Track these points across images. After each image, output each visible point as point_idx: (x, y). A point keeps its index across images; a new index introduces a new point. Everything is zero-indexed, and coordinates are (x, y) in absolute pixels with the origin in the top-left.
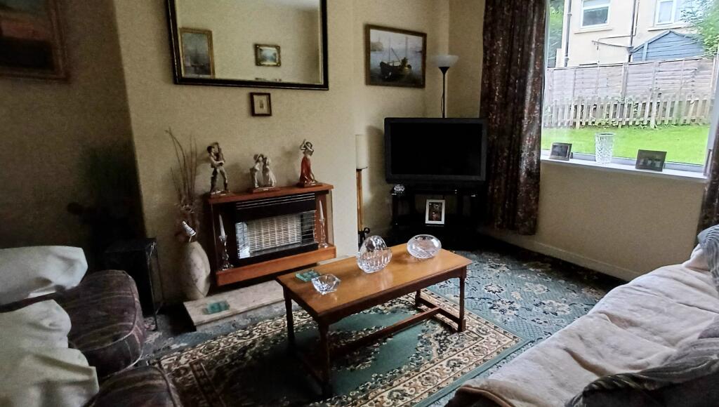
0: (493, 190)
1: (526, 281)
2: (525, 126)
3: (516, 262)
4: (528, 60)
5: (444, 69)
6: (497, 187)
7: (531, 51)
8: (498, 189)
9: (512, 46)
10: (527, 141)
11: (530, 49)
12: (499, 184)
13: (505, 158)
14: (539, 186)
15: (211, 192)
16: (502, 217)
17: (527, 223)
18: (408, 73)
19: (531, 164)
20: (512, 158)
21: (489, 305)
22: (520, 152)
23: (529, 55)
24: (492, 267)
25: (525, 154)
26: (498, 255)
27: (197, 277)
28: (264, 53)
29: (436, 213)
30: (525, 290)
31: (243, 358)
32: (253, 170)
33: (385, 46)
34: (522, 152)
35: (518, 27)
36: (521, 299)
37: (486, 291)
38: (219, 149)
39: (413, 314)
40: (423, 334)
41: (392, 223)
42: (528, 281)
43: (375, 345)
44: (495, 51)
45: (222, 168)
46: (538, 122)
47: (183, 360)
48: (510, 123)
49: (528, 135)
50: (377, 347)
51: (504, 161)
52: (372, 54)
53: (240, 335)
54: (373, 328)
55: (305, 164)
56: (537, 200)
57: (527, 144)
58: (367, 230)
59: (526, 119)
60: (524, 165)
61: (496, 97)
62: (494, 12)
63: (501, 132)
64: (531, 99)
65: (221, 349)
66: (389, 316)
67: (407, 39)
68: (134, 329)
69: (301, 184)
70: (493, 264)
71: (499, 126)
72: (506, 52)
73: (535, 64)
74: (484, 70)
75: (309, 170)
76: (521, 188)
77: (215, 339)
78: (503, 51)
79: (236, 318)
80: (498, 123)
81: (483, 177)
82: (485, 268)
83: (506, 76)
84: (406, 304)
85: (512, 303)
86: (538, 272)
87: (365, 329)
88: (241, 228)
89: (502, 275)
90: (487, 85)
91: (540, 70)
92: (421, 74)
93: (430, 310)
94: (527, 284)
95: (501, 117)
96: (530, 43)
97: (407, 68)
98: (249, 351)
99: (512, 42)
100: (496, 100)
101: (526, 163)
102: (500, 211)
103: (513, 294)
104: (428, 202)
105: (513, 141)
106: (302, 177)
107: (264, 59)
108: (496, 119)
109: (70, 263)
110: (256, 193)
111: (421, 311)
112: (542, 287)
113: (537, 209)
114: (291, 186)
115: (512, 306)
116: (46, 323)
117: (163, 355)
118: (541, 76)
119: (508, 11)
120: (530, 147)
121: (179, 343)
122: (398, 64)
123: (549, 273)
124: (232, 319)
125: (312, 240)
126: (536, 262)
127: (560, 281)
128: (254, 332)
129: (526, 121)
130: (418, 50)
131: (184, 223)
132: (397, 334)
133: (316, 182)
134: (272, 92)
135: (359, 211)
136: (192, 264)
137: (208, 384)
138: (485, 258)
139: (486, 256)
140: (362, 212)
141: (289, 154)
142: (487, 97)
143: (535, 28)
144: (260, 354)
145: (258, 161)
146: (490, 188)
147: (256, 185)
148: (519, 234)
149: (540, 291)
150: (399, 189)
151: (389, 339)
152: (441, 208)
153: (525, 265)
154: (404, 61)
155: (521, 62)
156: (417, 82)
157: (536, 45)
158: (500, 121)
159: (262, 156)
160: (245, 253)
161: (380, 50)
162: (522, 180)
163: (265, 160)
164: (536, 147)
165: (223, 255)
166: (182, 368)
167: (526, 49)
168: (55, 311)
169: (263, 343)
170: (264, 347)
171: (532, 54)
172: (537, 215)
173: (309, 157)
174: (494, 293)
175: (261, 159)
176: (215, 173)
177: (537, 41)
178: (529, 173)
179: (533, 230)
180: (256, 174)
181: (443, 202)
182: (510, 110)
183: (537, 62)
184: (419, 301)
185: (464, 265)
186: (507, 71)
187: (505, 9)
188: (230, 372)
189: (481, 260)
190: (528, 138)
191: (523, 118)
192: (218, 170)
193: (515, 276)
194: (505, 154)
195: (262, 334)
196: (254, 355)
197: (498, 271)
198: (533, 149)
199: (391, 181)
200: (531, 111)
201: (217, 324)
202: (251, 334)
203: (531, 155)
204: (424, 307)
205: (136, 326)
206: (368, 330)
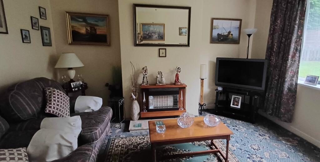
0: (268, 95)
1: (276, 148)
2: (289, 65)
3: (276, 135)
4: (293, 30)
5: (249, 35)
6: (271, 94)
7: (295, 25)
8: (271, 95)
9: (285, 22)
10: (289, 73)
11: (295, 24)
12: (272, 93)
13: (276, 80)
14: (296, 97)
15: (142, 84)
16: (272, 110)
17: (286, 116)
18: (231, 37)
19: (292, 85)
20: (280, 80)
21: (248, 156)
22: (285, 78)
23: (294, 27)
24: (260, 135)
25: (288, 79)
26: (267, 129)
27: (135, 113)
28: (182, 31)
29: (236, 102)
30: (274, 153)
31: (137, 147)
32: (157, 77)
33: (220, 26)
34: (286, 78)
35: (289, 13)
36: (269, 158)
37: (250, 147)
38: (147, 69)
39: (208, 149)
40: (207, 160)
41: (216, 104)
42: (278, 148)
43: (184, 159)
44: (276, 26)
45: (146, 76)
46: (298, 63)
47: (120, 142)
48: (280, 62)
49: (290, 69)
50: (184, 160)
51: (276, 82)
52: (214, 30)
53: (141, 138)
54: (187, 150)
55: (177, 75)
56: (294, 105)
57: (289, 74)
58: (205, 104)
59: (289, 61)
60: (286, 85)
61: (274, 49)
62: (277, 6)
63: (275, 67)
64: (294, 50)
65: (133, 141)
66: (196, 147)
67: (231, 22)
68: (98, 130)
69: (174, 84)
70: (262, 133)
71: (274, 64)
72: (281, 26)
73: (298, 32)
74: (270, 35)
75: (178, 79)
76: (284, 97)
77: (133, 137)
78: (280, 26)
79: (143, 131)
80: (274, 62)
81: (263, 88)
82: (256, 135)
83: (281, 39)
84: (206, 143)
85: (262, 158)
86: (288, 144)
87: (183, 150)
88: (151, 98)
89: (264, 141)
90: (270, 43)
91: (301, 35)
92: (238, 38)
93: (216, 150)
94: (276, 150)
95: (276, 59)
96: (295, 20)
97: (230, 35)
98: (140, 145)
99: (285, 21)
100: (274, 50)
101: (288, 84)
102: (271, 107)
103: (265, 153)
104: (233, 96)
105: (281, 72)
106: (176, 81)
107: (182, 33)
108: (273, 60)
109: (96, 103)
110: (157, 86)
111: (212, 148)
112: (285, 154)
113: (293, 110)
114: (171, 84)
115: (261, 160)
116: (72, 124)
117: (117, 138)
118: (301, 38)
119: (284, 5)
120: (291, 76)
121: (123, 135)
122: (226, 34)
123: (294, 147)
124: (141, 131)
125: (177, 106)
126: (288, 138)
127: (299, 154)
128: (145, 138)
129: (289, 62)
130: (237, 27)
131: (132, 94)
132: (195, 156)
133: (181, 83)
134: (167, 48)
135: (201, 96)
136: (134, 108)
137: (122, 154)
138: (259, 129)
139: (259, 128)
140: (203, 97)
141: (172, 72)
142: (270, 49)
143: (299, 12)
144: (142, 148)
145: (159, 74)
146: (267, 94)
147: (158, 82)
148: (281, 120)
149: (283, 156)
150: (220, 89)
151: (191, 158)
152: (239, 100)
153: (280, 138)
154: (229, 33)
155: (289, 31)
156: (236, 41)
157: (299, 22)
158: (275, 61)
159: (161, 72)
160: (151, 107)
161: (217, 28)
162: (285, 93)
163: (161, 73)
164: (295, 76)
165: (144, 106)
166: (119, 145)
167: (292, 24)
168: (78, 120)
169: (146, 144)
170: (145, 146)
171: (296, 26)
172: (293, 113)
173: (178, 73)
174: (254, 150)
175: (160, 73)
176: (144, 77)
177: (300, 19)
178: (289, 89)
179: (290, 120)
180: (158, 78)
181: (241, 97)
182: (281, 55)
183: (299, 31)
184: (212, 144)
185: (229, 134)
186: (281, 36)
187: (283, 4)
188: (131, 152)
189: (256, 130)
190: (290, 71)
191: (288, 60)
192: (145, 76)
193: (271, 143)
194: (276, 78)
195: (147, 140)
196: (141, 147)
197: (263, 138)
198: (293, 76)
199: (217, 85)
200: (293, 57)
201: (136, 131)
202: (144, 139)
203: (292, 80)
204: (214, 147)
205: (99, 129)
206: (185, 150)
